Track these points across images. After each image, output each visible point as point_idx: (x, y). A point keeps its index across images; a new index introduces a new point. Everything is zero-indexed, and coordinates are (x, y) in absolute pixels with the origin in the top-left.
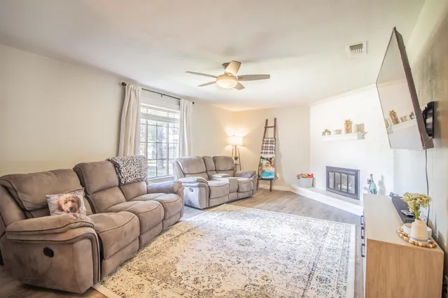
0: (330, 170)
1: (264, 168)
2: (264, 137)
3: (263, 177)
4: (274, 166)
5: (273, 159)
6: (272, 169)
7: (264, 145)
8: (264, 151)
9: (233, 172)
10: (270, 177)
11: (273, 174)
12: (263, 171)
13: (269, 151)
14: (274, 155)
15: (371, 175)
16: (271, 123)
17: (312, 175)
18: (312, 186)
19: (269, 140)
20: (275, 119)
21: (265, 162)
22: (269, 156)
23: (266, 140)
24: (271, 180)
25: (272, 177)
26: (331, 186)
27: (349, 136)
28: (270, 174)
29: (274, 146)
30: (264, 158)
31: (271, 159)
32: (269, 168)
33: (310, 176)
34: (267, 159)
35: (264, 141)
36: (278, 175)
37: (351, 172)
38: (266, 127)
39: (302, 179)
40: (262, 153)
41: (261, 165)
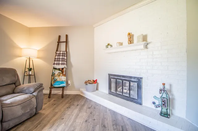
0: (111, 77)
1: (56, 78)
2: (57, 50)
3: (55, 86)
4: (65, 75)
5: (64, 69)
6: (63, 78)
7: (57, 57)
8: (56, 62)
9: (14, 86)
10: (61, 85)
11: (65, 82)
12: (55, 81)
13: (61, 62)
14: (65, 66)
15: (164, 84)
16: (63, 39)
17: (96, 80)
18: (97, 89)
19: (61, 52)
20: (67, 36)
21: (57, 72)
22: (61, 67)
23: (58, 52)
24: (63, 87)
25: (64, 85)
26: (113, 90)
27: (132, 47)
28: (62, 82)
29: (65, 58)
30: (56, 69)
31: (63, 69)
32: (61, 77)
33: (95, 82)
34: (59, 69)
35: (56, 54)
36: (69, 82)
37: (133, 80)
38: (59, 42)
39: (89, 85)
40: (54, 64)
41: (53, 75)
